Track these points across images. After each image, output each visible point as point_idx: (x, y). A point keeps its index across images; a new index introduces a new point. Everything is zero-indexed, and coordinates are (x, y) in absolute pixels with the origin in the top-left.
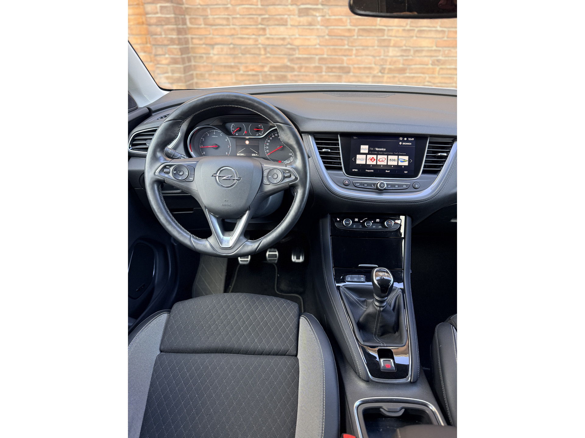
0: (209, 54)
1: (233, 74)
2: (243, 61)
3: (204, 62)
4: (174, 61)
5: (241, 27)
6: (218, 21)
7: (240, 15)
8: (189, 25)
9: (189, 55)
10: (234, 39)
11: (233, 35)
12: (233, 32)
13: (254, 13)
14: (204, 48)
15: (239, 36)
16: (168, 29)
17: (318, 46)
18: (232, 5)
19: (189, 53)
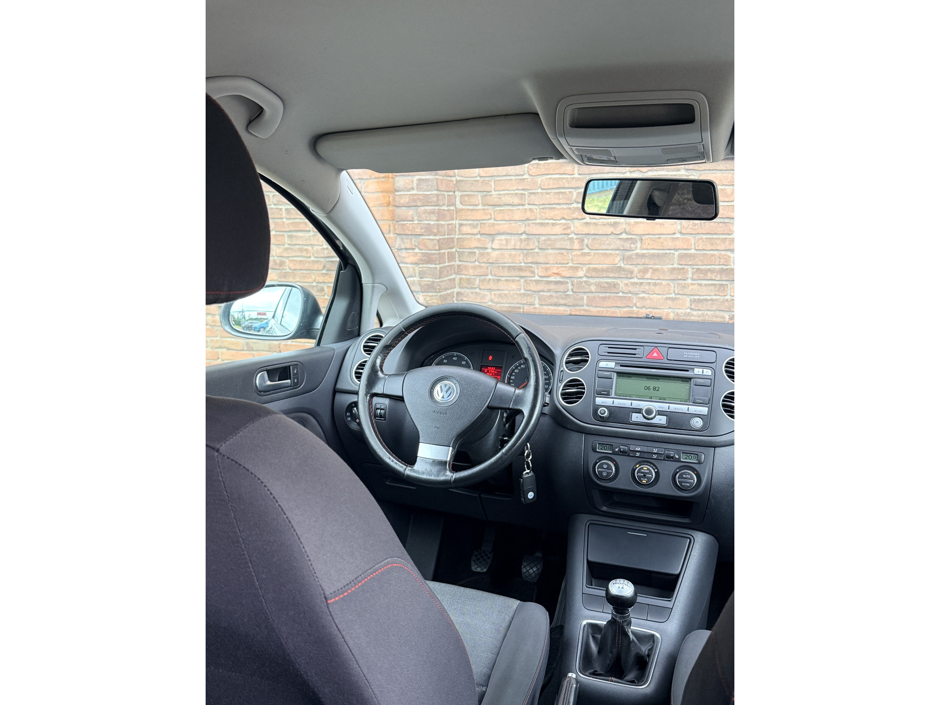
0: (486, 248)
1: (522, 280)
2: (541, 260)
3: (476, 261)
4: (428, 259)
5: (541, 207)
6: (507, 200)
7: (542, 189)
8: (459, 206)
9: (454, 250)
10: (529, 225)
11: (527, 219)
12: (528, 215)
13: (567, 185)
14: (479, 240)
15: (538, 221)
16: (425, 212)
17: (678, 235)
18: (529, 175)
19: (452, 248)
